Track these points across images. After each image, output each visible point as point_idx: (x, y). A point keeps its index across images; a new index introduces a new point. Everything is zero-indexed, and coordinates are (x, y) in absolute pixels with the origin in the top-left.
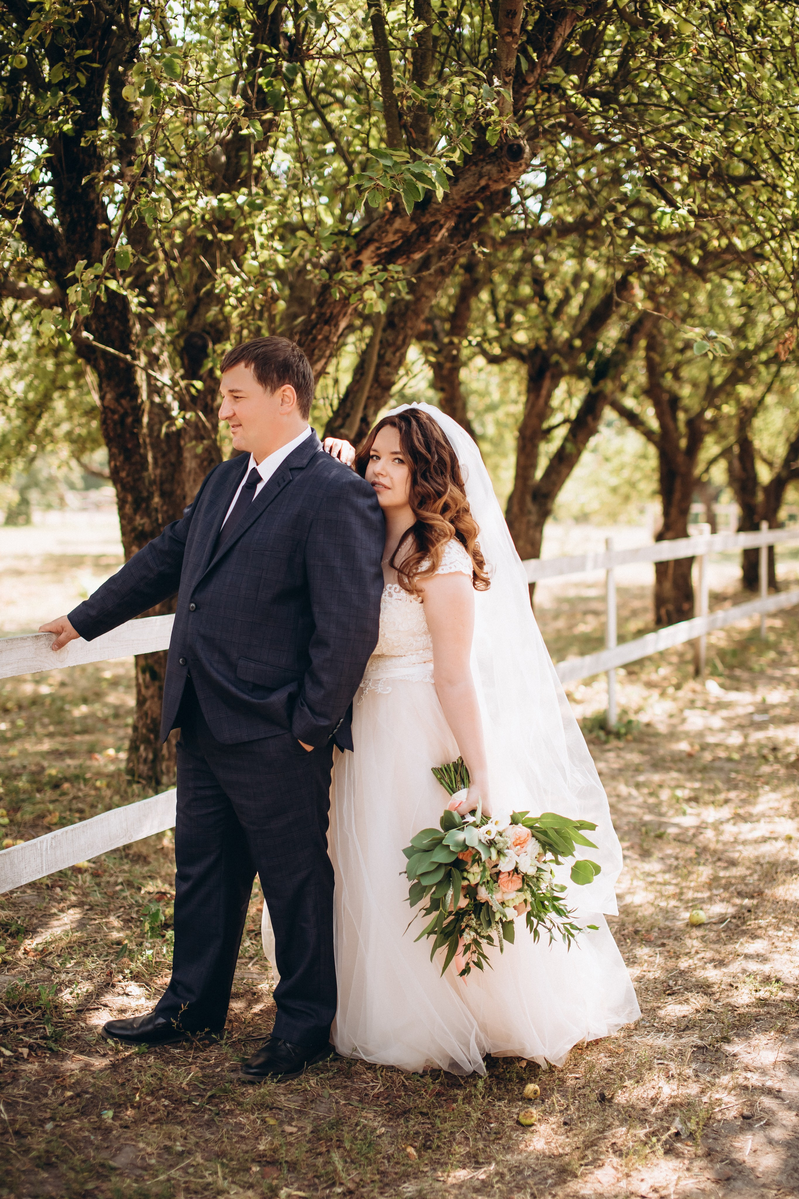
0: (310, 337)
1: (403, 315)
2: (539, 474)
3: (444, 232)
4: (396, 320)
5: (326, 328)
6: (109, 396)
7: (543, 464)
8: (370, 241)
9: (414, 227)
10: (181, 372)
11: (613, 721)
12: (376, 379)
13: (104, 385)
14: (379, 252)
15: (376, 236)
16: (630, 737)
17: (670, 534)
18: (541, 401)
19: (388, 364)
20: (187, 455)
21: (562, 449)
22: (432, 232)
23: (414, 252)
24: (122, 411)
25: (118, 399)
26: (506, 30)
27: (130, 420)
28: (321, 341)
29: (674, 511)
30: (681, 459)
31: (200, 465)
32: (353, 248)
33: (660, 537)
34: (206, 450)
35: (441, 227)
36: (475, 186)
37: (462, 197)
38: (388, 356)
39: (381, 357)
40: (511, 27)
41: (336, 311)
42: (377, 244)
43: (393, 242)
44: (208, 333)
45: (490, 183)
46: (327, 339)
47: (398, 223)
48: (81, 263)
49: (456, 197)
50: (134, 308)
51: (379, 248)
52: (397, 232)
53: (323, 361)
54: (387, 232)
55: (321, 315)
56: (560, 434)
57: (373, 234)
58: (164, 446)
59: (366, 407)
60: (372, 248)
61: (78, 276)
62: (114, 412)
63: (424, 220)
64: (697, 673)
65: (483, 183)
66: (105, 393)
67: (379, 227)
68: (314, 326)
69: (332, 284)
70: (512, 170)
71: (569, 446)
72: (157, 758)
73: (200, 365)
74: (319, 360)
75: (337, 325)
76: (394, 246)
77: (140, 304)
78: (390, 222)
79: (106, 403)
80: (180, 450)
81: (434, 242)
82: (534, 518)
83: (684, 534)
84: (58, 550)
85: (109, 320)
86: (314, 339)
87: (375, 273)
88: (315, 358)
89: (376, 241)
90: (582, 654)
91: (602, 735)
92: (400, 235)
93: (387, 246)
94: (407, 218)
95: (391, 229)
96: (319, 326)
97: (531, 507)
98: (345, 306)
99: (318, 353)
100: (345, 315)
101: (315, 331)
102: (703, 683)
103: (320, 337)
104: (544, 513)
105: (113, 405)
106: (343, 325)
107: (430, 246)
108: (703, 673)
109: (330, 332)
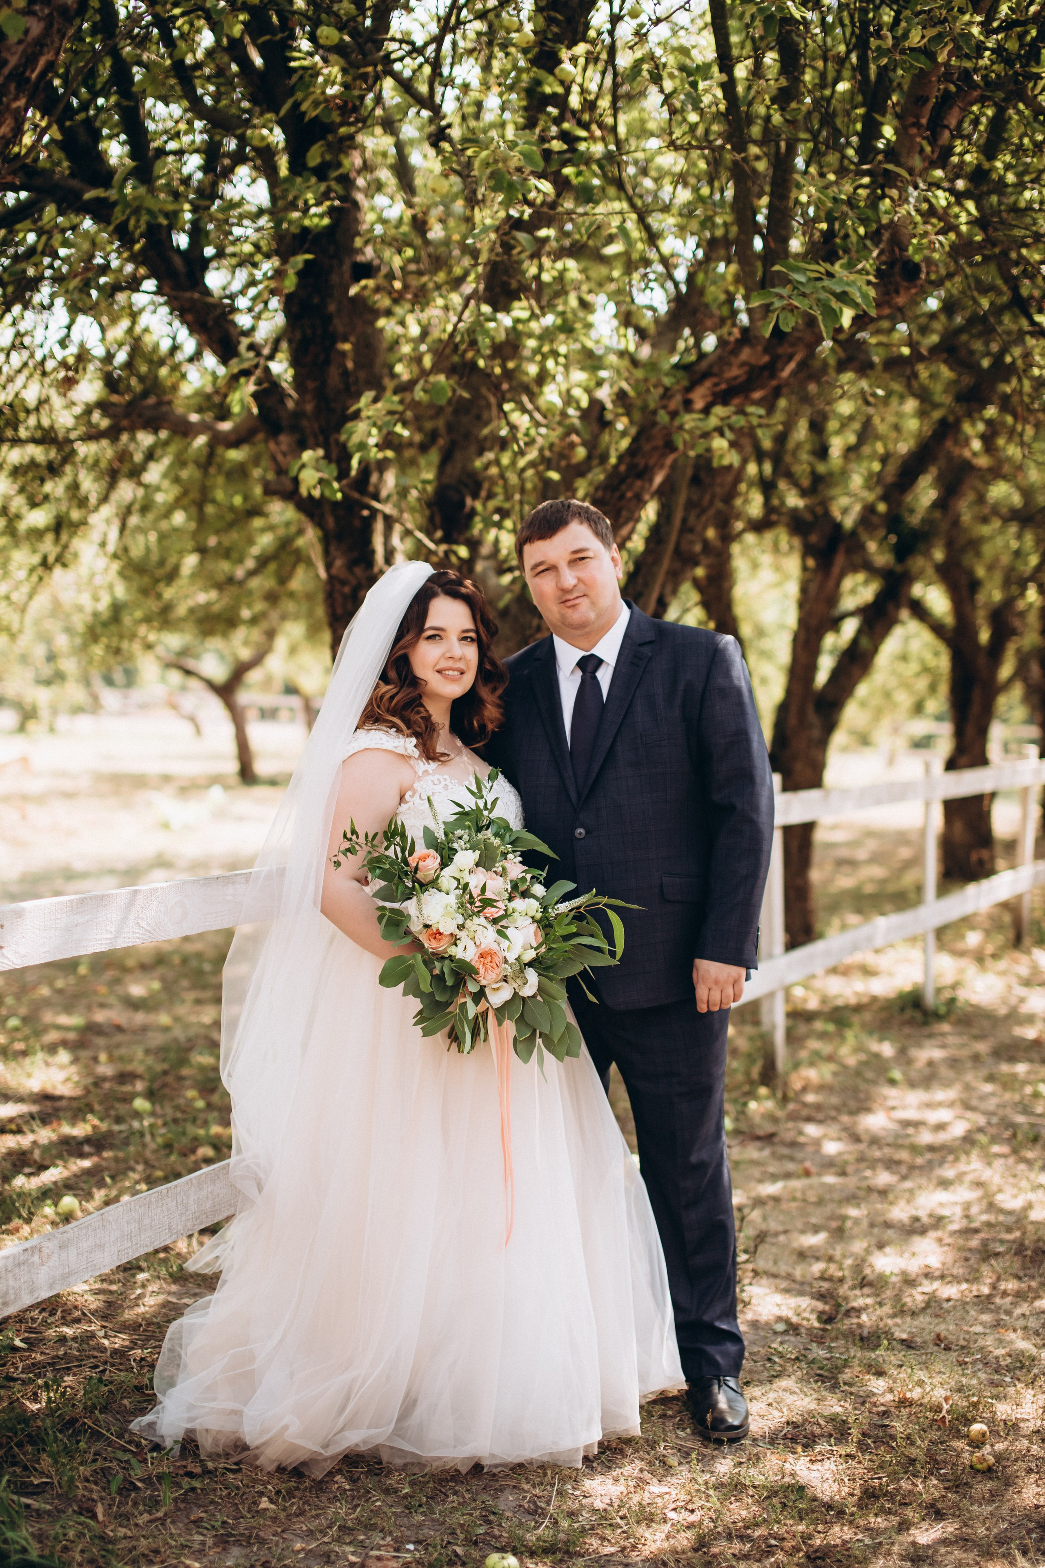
0: (617, 494)
2: (822, 677)
3: (792, 368)
5: (638, 483)
6: (339, 563)
7: (825, 665)
8: (706, 376)
11: (930, 999)
13: (332, 548)
14: (718, 389)
15: (716, 370)
16: (953, 1018)
17: (963, 760)
18: (831, 583)
21: (855, 642)
22: (780, 366)
23: (754, 390)
24: (354, 582)
25: (349, 566)
26: (912, 120)
28: (631, 499)
29: (970, 731)
30: (982, 661)
32: (683, 384)
33: (951, 765)
38: (692, 520)
39: (684, 521)
40: (918, 117)
41: (652, 462)
42: (715, 380)
43: (735, 378)
44: (466, 485)
46: (638, 497)
47: (746, 354)
48: (367, 397)
51: (716, 385)
52: (743, 364)
54: (730, 364)
55: (632, 467)
56: (852, 625)
57: (711, 367)
59: (663, 586)
60: (708, 384)
61: (362, 410)
62: (343, 583)
64: (1020, 940)
66: (334, 559)
67: (721, 359)
68: (623, 480)
70: (902, 292)
71: (865, 642)
73: (466, 527)
74: (626, 523)
75: (651, 481)
76: (735, 382)
79: (334, 571)
81: (779, 378)
82: (816, 733)
83: (981, 761)
84: (107, 767)
86: (622, 497)
88: (622, 520)
89: (715, 375)
91: (918, 1015)
92: (746, 368)
93: (728, 381)
94: (760, 348)
95: (736, 361)
96: (629, 481)
97: (812, 717)
98: (664, 456)
99: (624, 514)
100: (662, 467)
101: (624, 487)
102: (1028, 952)
103: (629, 494)
104: (830, 726)
105: (343, 574)
106: (658, 479)
107: (774, 383)
108: (1027, 941)
109: (642, 488)
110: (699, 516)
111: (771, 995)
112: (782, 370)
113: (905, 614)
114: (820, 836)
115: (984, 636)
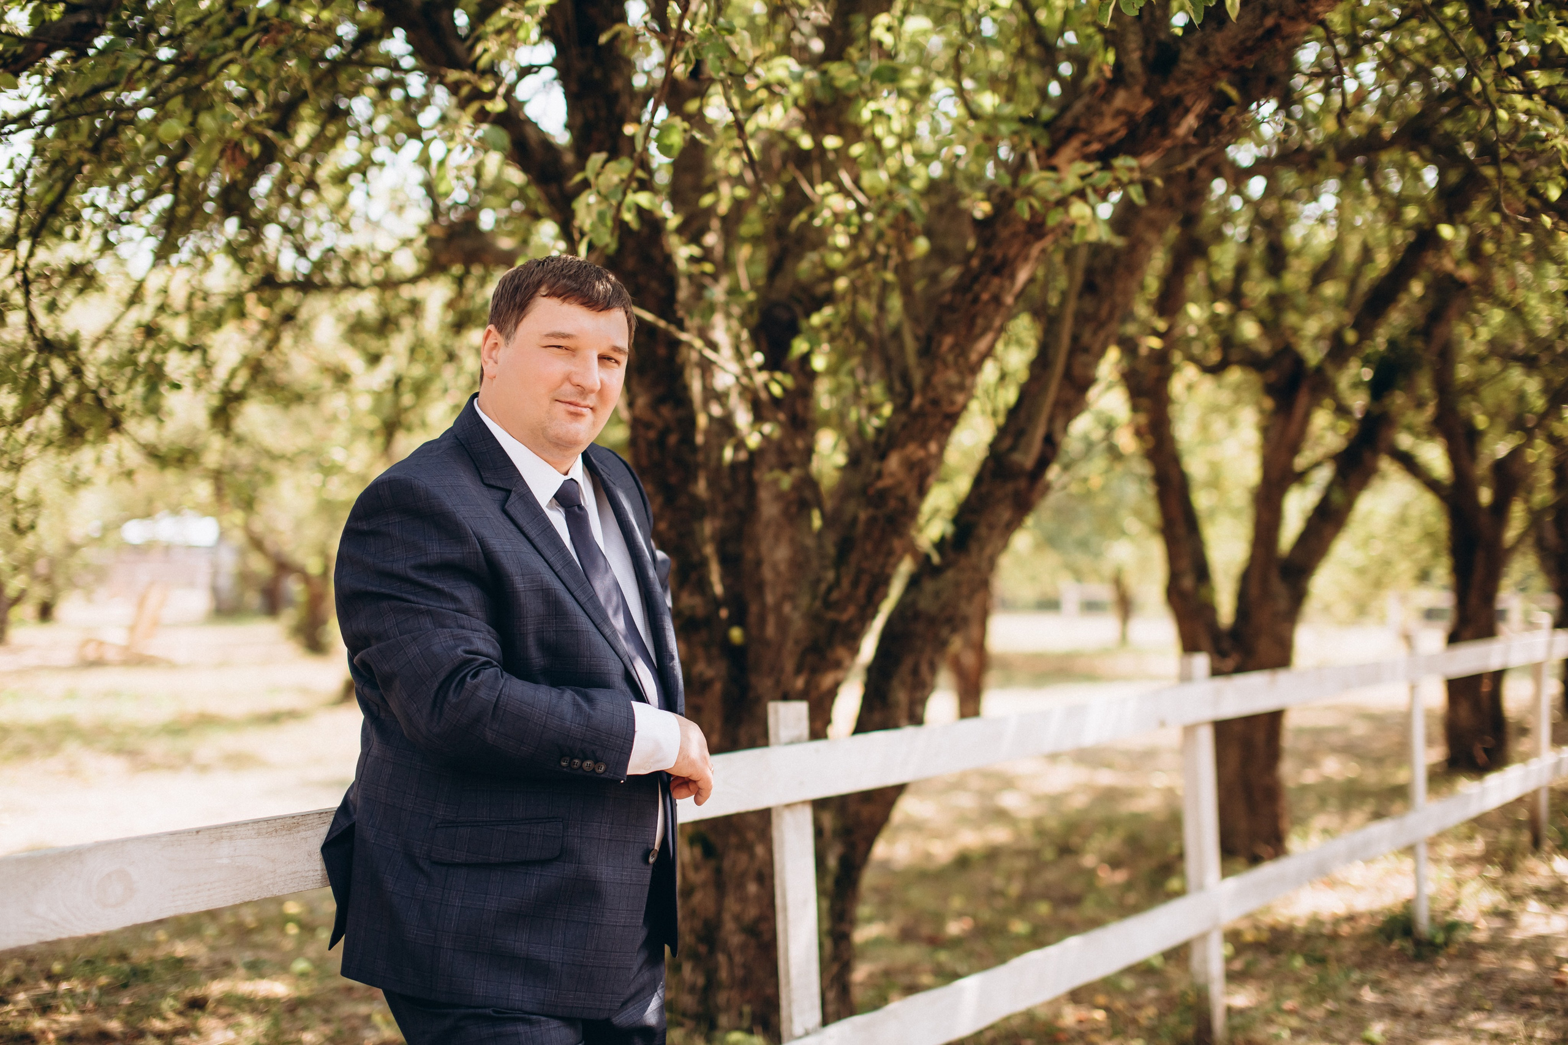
0: (969, 297)
1: (1109, 272)
3: (1190, 121)
4: (1099, 280)
5: (996, 282)
6: (640, 400)
7: (1292, 524)
8: (1071, 132)
9: (1147, 104)
10: (759, 358)
11: (1423, 925)
12: (1068, 375)
14: (1089, 150)
15: (1083, 123)
16: (1452, 950)
17: (1467, 631)
18: (1294, 428)
19: (1086, 350)
20: (764, 495)
21: (1326, 498)
22: (1173, 118)
24: (659, 424)
25: (656, 404)
27: (673, 439)
28: (987, 303)
29: (1474, 600)
30: (1484, 523)
31: (785, 512)
32: (1044, 143)
33: (1455, 637)
34: (796, 487)
35: (1187, 111)
36: (1256, 29)
37: (1232, 49)
38: (1086, 337)
39: (1075, 339)
41: (1012, 252)
42: (1083, 137)
43: (1111, 133)
44: (799, 301)
45: (1283, 22)
46: (997, 300)
47: (1120, 99)
48: (597, 159)
49: (1222, 49)
50: (681, 264)
51: (1086, 143)
52: (1119, 113)
53: (988, 338)
54: (1101, 115)
55: (987, 260)
56: (1323, 475)
57: (1077, 119)
58: (727, 484)
59: (1051, 420)
60: (1075, 142)
61: (592, 179)
62: (648, 426)
63: (1165, 91)
64: (1536, 844)
65: (1269, 22)
66: (636, 397)
67: (1089, 108)
68: (975, 278)
69: (1017, 193)
71: (1337, 498)
72: (711, 985)
73: (786, 347)
74: (983, 333)
75: (1012, 277)
76: (1113, 140)
77: (692, 260)
78: (1107, 97)
79: (637, 412)
80: (752, 488)
81: (1174, 137)
82: (1282, 604)
83: (1490, 633)
85: (642, 279)
86: (976, 300)
87: (1090, 175)
88: (977, 330)
89: (1083, 130)
90: (1378, 815)
91: (1408, 945)
92: (1122, 119)
93: (1101, 139)
94: (1138, 89)
95: (1108, 109)
96: (984, 278)
97: (1279, 588)
98: (1027, 244)
99: (980, 322)
100: (1026, 259)
101: (977, 287)
102: (1550, 859)
103: (985, 296)
104: (1298, 596)
105: (647, 416)
106: (1022, 276)
107: (1168, 143)
108: (1547, 845)
109: (1002, 288)
110: (1095, 333)
111: (1203, 937)
112: (1177, 125)
113: (1386, 464)
114: (1291, 722)
115: (1485, 496)
